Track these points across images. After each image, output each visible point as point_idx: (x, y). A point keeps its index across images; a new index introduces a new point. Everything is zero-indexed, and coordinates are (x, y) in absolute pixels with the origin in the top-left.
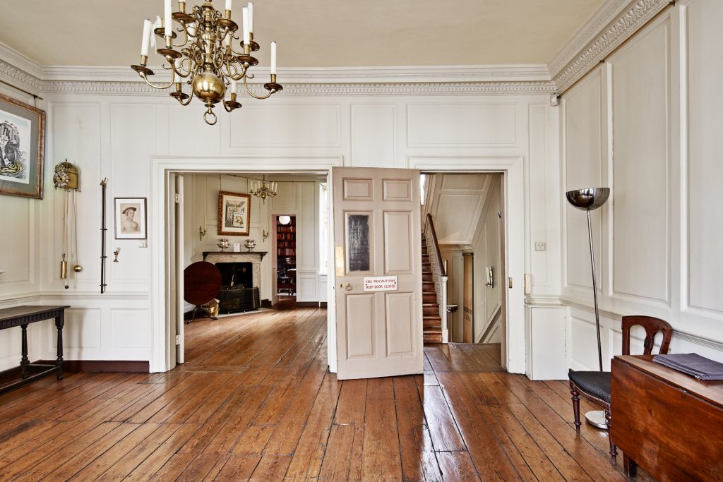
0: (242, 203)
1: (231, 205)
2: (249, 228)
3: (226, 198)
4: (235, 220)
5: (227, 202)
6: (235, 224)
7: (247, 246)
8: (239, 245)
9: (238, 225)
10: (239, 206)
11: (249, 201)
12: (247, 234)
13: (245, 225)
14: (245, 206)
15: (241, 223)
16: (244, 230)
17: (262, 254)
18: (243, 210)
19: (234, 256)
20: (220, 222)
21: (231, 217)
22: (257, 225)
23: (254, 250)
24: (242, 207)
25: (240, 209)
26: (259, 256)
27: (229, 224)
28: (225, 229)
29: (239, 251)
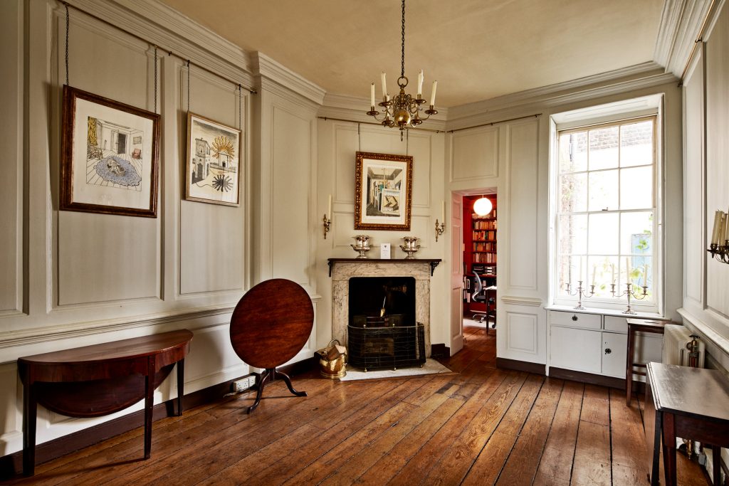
0: (397, 172)
1: (376, 177)
2: (409, 216)
3: (367, 164)
4: (384, 202)
5: (370, 172)
6: (384, 210)
7: (404, 249)
8: (389, 246)
9: (390, 211)
10: (392, 178)
11: (410, 167)
12: (406, 228)
13: (402, 210)
14: (403, 177)
15: (396, 208)
16: (401, 221)
17: (433, 263)
18: (399, 184)
19: (381, 265)
20: (358, 206)
21: (377, 198)
22: (425, 212)
23: (419, 256)
24: (396, 180)
25: (392, 183)
26: (427, 266)
27: (373, 210)
28: (366, 219)
29: (388, 257)
